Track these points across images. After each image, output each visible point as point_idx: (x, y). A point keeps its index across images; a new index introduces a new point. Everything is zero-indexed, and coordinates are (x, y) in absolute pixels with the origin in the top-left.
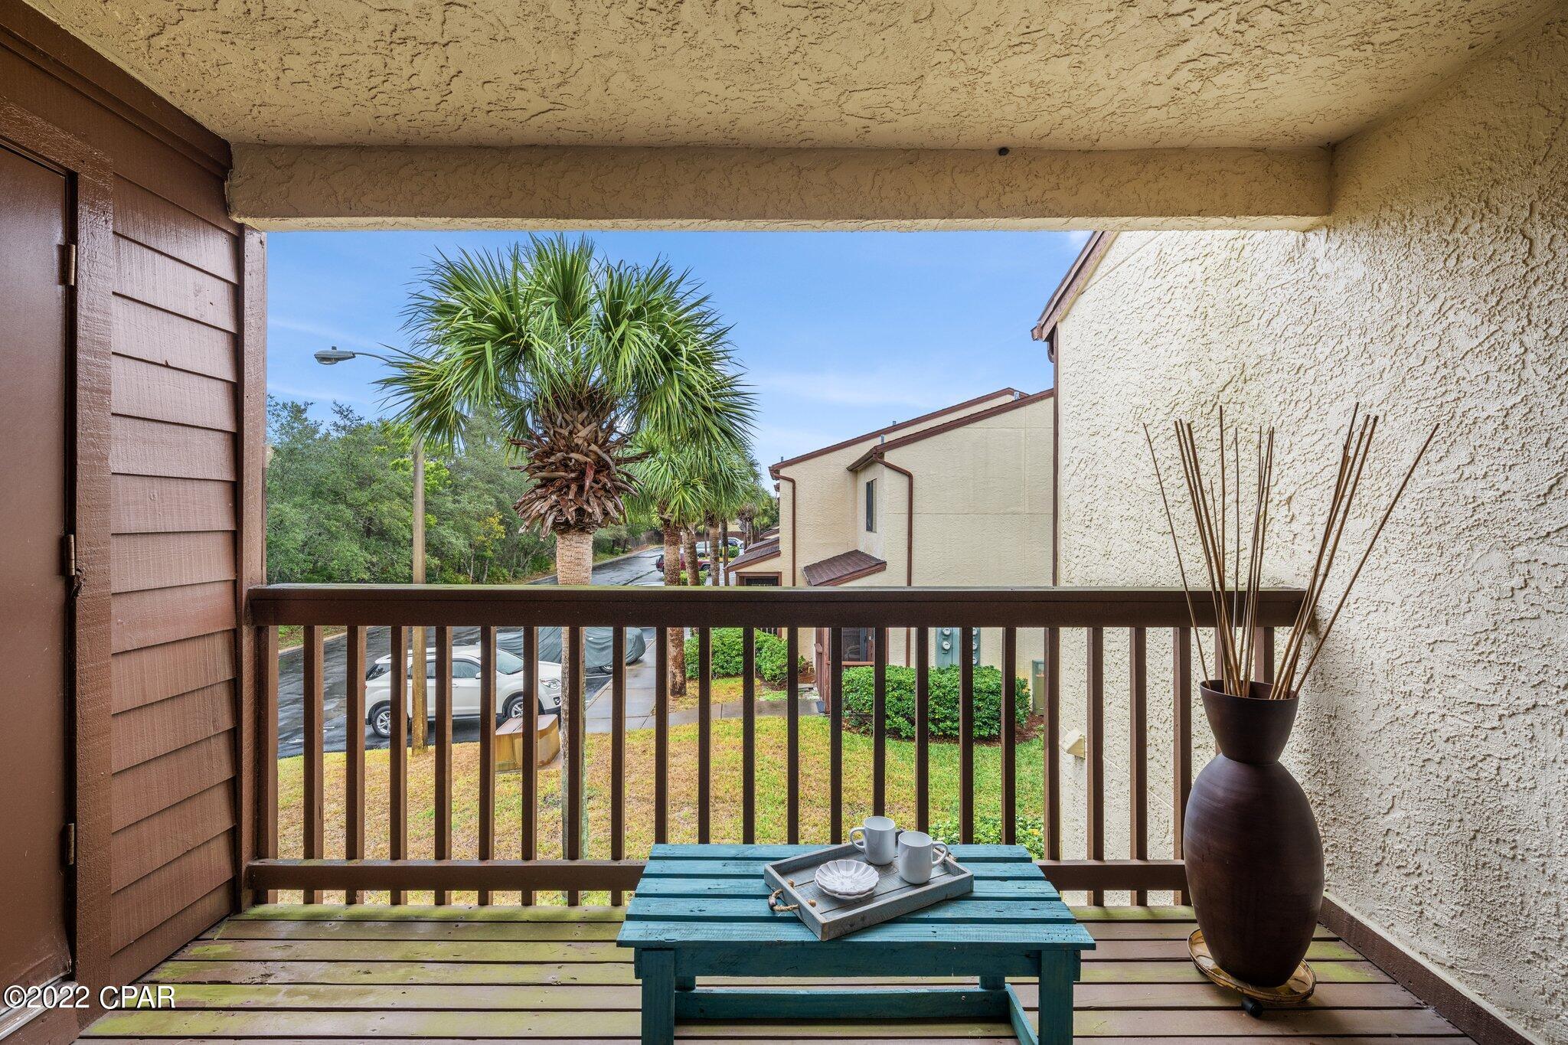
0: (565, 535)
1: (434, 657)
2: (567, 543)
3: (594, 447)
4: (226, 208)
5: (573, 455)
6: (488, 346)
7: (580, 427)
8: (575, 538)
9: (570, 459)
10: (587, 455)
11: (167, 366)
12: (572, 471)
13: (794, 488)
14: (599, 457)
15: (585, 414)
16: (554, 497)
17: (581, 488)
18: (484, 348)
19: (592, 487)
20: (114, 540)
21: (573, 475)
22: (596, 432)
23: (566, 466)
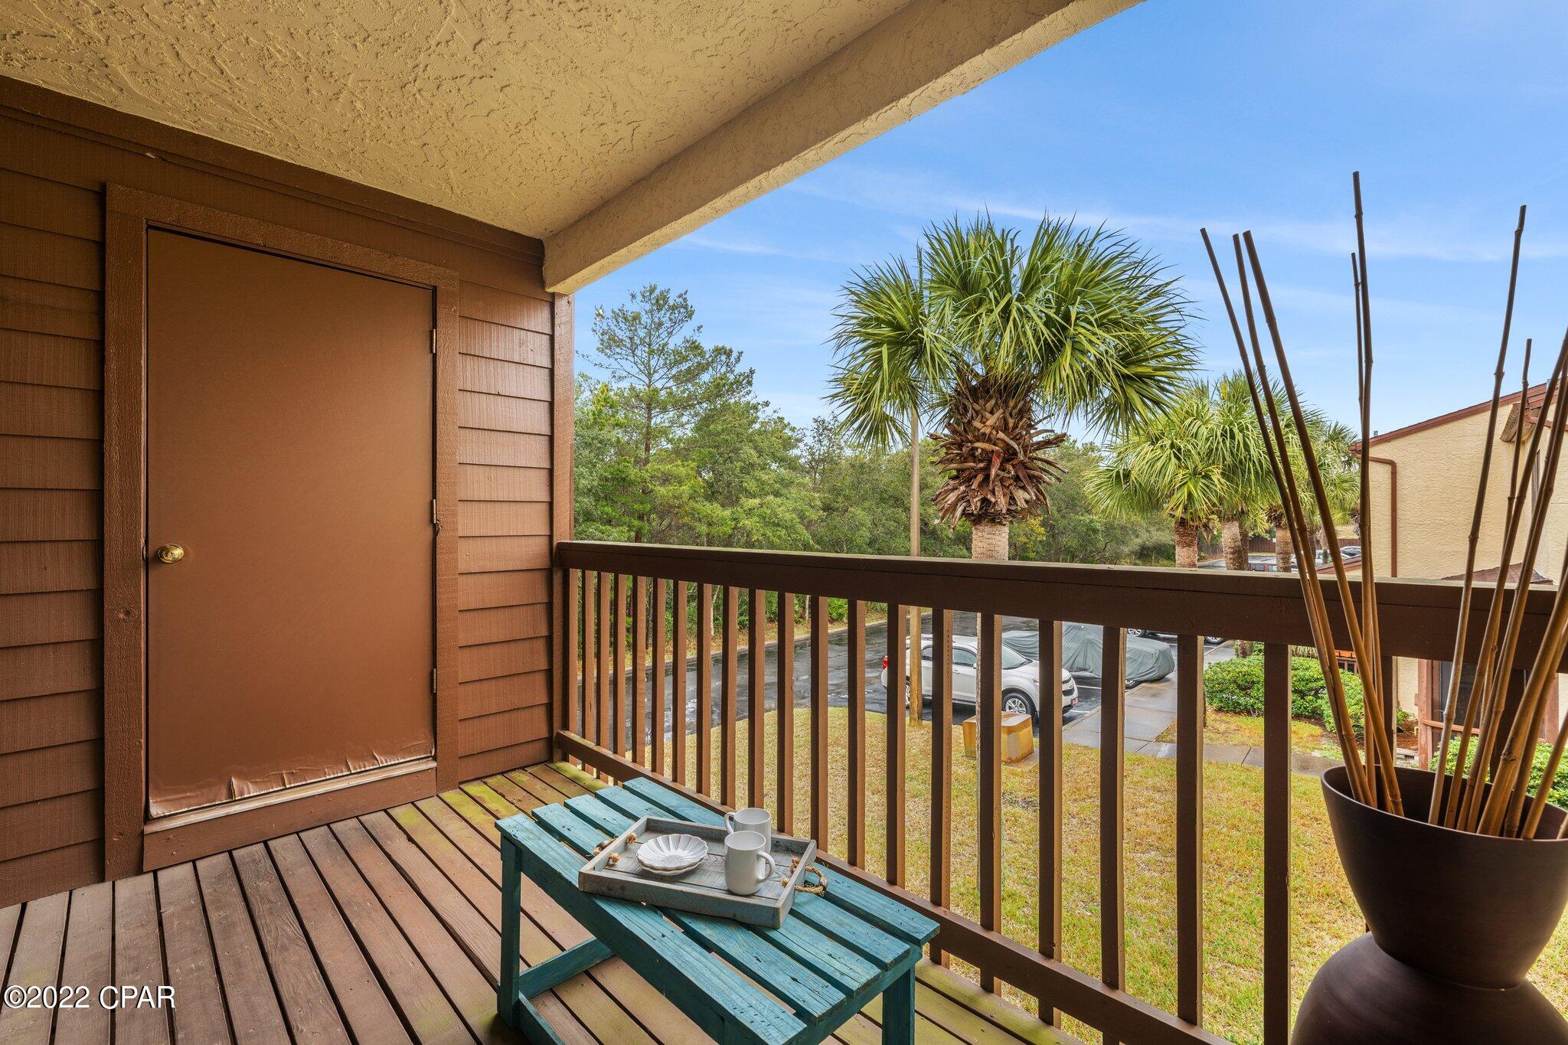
0: (978, 526)
1: (930, 643)
2: (980, 534)
3: (1001, 435)
4: (542, 284)
5: (977, 445)
6: (885, 349)
7: (988, 415)
8: (988, 529)
9: (977, 448)
10: (995, 444)
11: (499, 395)
12: (981, 461)
13: (1394, 474)
14: (1008, 444)
15: (993, 402)
16: (962, 488)
17: (987, 477)
18: (881, 352)
19: (997, 475)
20: (460, 504)
21: (982, 465)
22: (1005, 419)
23: (973, 456)
